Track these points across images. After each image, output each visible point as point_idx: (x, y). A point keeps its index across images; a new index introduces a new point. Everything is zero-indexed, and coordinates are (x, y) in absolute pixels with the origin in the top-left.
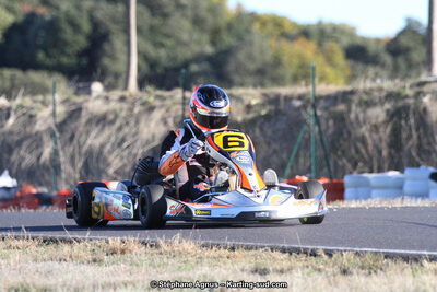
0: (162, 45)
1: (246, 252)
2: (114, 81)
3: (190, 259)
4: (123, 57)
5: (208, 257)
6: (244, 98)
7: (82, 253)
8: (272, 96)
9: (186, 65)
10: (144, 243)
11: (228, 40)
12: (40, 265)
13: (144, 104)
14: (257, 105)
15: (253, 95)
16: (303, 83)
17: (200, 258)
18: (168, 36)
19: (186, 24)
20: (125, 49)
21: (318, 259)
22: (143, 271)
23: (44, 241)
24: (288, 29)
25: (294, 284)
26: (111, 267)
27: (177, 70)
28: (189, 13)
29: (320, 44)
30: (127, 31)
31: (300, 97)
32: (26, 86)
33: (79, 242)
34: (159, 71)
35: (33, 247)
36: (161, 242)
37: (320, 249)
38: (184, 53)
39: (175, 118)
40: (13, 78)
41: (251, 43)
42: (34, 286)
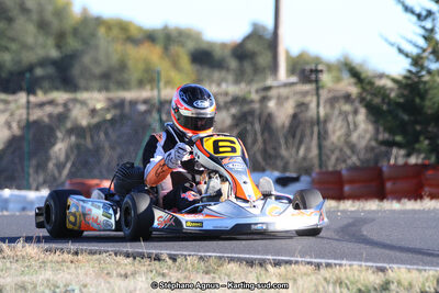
1: (90, 257)
6: (89, 102)
8: (117, 101)
9: (31, 68)
11: (73, 44)
14: (102, 109)
15: (97, 99)
16: (148, 87)
17: (44, 262)
18: (13, 40)
19: (31, 28)
21: (162, 264)
24: (134, 32)
25: (139, 287)
27: (21, 74)
28: (35, 17)
29: (166, 49)
31: (145, 102)
34: (4, 75)
37: (164, 253)
38: (29, 57)
39: (19, 122)
41: (96, 48)
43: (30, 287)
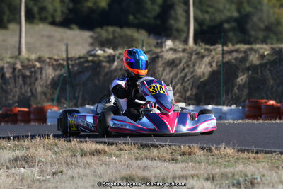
0: (207, 12)
3: (231, 159)
5: (242, 158)
7: (165, 155)
10: (202, 148)
12: (140, 162)
13: (198, 54)
22: (203, 167)
23: (141, 146)
33: (162, 147)
35: (135, 149)
36: (213, 148)
40: (114, 33)
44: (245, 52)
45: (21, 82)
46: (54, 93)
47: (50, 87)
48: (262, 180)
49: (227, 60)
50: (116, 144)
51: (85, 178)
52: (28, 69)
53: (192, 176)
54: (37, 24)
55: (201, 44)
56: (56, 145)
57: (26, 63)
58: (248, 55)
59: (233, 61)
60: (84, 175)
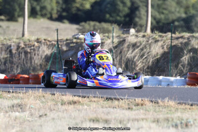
0: (163, 13)
2: (140, 28)
3: (172, 109)
4: (145, 18)
5: (180, 109)
7: (123, 105)
9: (173, 22)
10: (152, 101)
11: (192, 12)
12: (105, 109)
13: (153, 39)
17: (177, 109)
18: (165, 9)
19: (174, 4)
20: (146, 14)
22: (151, 114)
23: (107, 99)
26: (137, 112)
27: (169, 24)
30: (147, 6)
32: (100, 29)
33: (122, 100)
34: (161, 24)
35: (101, 101)
36: (159, 101)
38: (172, 17)
39: (167, 46)
40: (94, 26)
42: (102, 119)
43: (170, 120)
44: (188, 39)
45: (23, 56)
46: (47, 64)
47: (44, 61)
48: (194, 123)
49: (174, 44)
50: (88, 97)
51: (63, 119)
52: (28, 47)
53: (143, 119)
54: (39, 19)
55: (156, 32)
56: (44, 97)
57: (28, 43)
58: (190, 41)
59: (180, 45)
60: (63, 118)
